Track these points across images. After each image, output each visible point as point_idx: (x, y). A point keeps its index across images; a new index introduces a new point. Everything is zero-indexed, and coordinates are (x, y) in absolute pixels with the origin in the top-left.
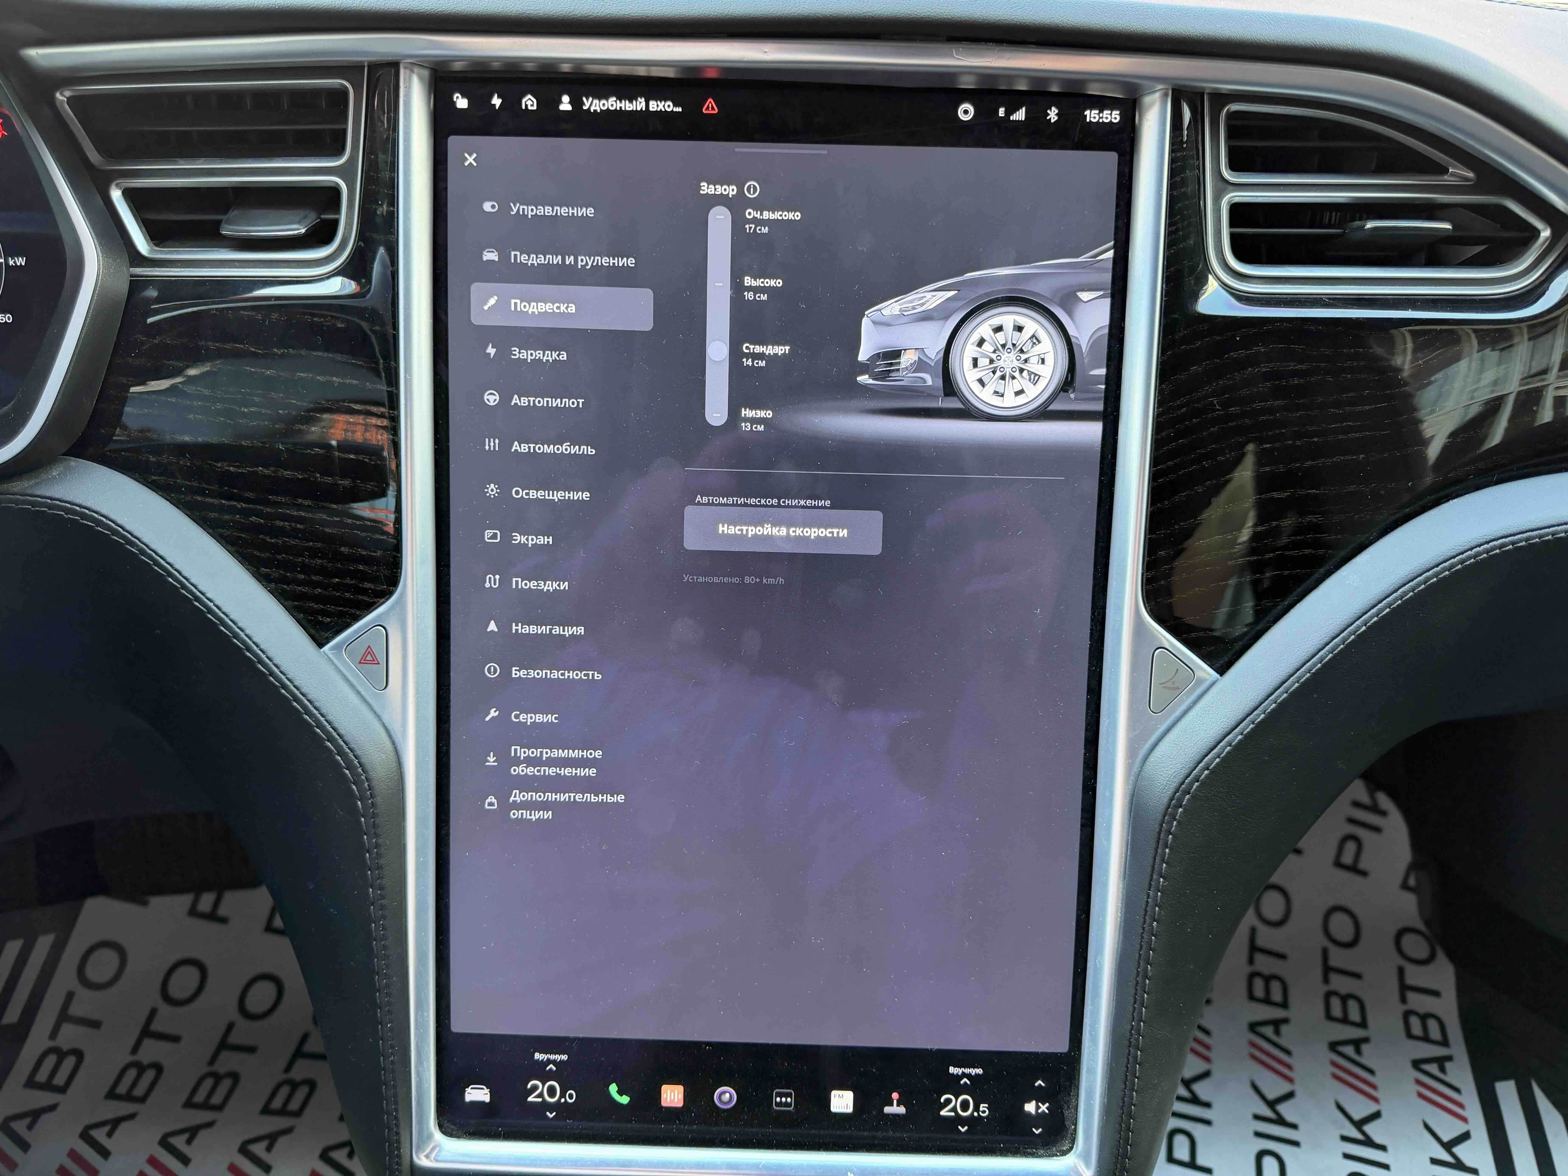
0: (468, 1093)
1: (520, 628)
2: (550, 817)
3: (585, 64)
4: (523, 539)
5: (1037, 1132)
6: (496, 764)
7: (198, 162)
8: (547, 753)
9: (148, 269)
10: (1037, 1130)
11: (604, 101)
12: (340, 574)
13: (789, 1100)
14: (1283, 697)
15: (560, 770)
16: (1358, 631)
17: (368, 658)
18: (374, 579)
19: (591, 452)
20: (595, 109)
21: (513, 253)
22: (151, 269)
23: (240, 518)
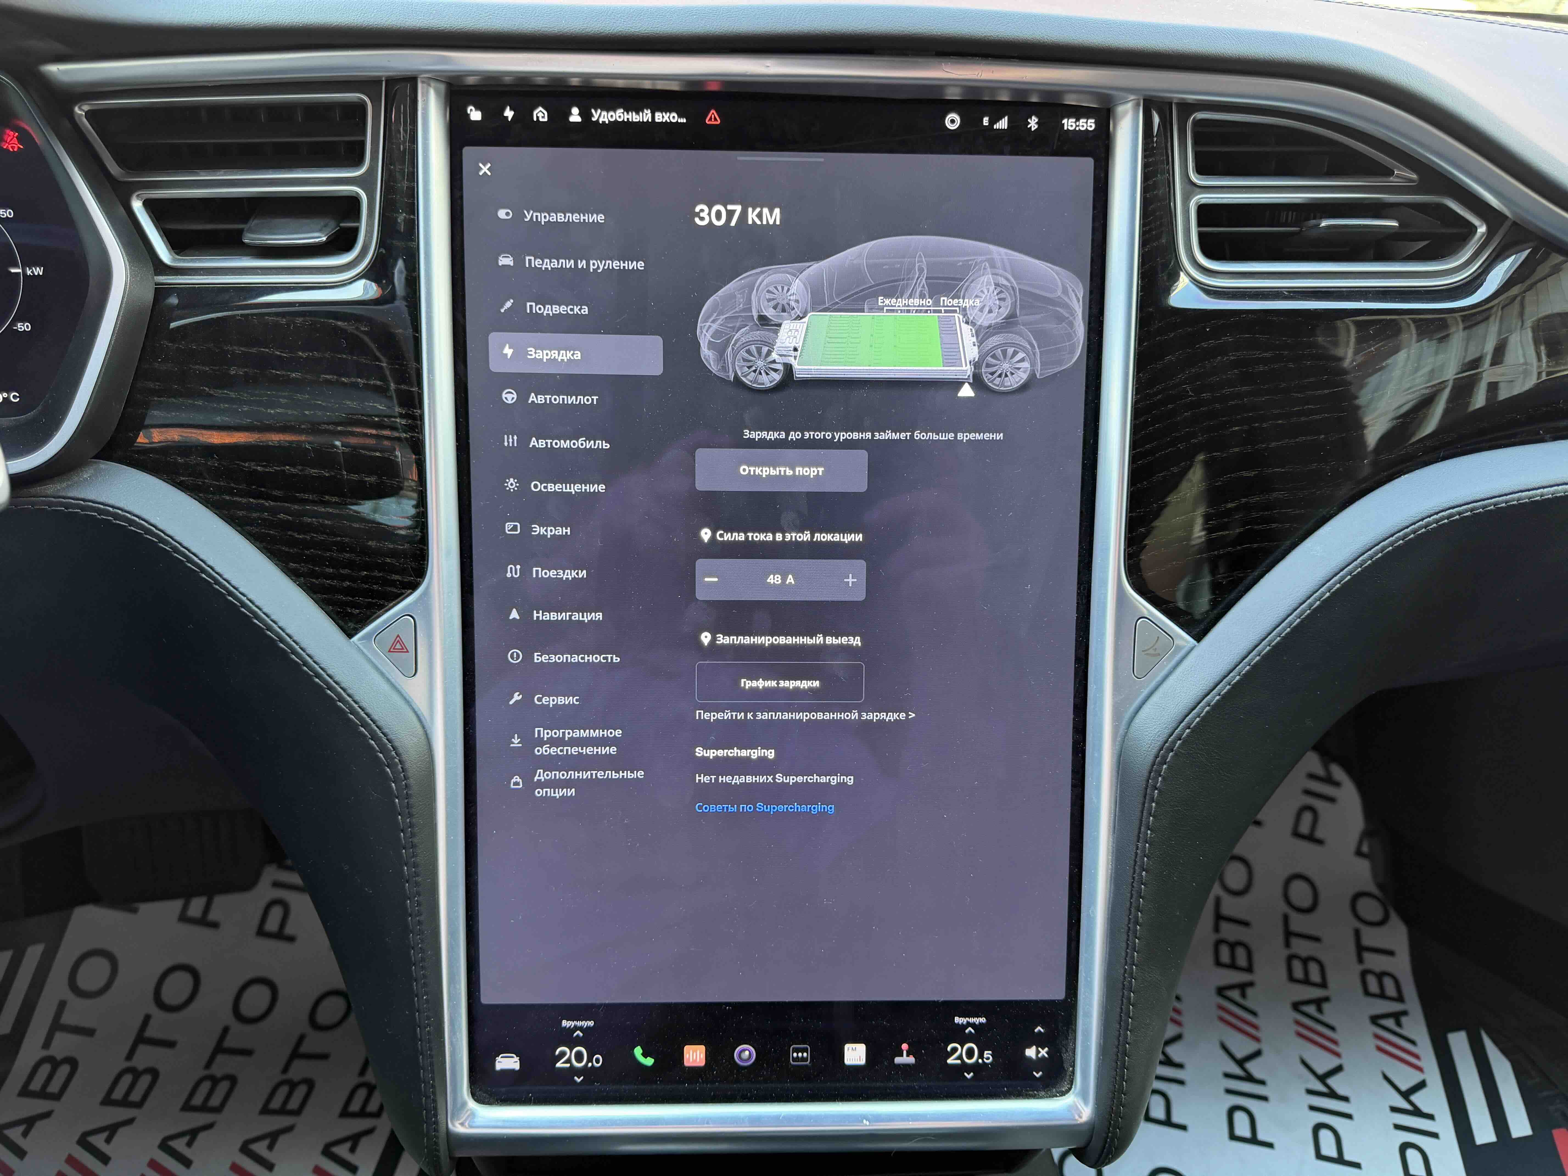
0: (499, 1062)
1: (540, 615)
2: (574, 795)
3: (595, 78)
4: (543, 531)
5: (1038, 1075)
6: (521, 745)
7: (218, 173)
8: (569, 733)
9: (171, 277)
10: (1037, 1073)
11: (611, 113)
12: (367, 567)
13: (805, 1054)
14: (1256, 660)
15: (582, 749)
16: (1322, 597)
17: (397, 647)
18: (402, 572)
19: (606, 446)
20: (604, 120)
21: (527, 258)
22: (173, 277)
23: (268, 515)
